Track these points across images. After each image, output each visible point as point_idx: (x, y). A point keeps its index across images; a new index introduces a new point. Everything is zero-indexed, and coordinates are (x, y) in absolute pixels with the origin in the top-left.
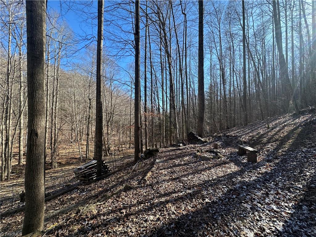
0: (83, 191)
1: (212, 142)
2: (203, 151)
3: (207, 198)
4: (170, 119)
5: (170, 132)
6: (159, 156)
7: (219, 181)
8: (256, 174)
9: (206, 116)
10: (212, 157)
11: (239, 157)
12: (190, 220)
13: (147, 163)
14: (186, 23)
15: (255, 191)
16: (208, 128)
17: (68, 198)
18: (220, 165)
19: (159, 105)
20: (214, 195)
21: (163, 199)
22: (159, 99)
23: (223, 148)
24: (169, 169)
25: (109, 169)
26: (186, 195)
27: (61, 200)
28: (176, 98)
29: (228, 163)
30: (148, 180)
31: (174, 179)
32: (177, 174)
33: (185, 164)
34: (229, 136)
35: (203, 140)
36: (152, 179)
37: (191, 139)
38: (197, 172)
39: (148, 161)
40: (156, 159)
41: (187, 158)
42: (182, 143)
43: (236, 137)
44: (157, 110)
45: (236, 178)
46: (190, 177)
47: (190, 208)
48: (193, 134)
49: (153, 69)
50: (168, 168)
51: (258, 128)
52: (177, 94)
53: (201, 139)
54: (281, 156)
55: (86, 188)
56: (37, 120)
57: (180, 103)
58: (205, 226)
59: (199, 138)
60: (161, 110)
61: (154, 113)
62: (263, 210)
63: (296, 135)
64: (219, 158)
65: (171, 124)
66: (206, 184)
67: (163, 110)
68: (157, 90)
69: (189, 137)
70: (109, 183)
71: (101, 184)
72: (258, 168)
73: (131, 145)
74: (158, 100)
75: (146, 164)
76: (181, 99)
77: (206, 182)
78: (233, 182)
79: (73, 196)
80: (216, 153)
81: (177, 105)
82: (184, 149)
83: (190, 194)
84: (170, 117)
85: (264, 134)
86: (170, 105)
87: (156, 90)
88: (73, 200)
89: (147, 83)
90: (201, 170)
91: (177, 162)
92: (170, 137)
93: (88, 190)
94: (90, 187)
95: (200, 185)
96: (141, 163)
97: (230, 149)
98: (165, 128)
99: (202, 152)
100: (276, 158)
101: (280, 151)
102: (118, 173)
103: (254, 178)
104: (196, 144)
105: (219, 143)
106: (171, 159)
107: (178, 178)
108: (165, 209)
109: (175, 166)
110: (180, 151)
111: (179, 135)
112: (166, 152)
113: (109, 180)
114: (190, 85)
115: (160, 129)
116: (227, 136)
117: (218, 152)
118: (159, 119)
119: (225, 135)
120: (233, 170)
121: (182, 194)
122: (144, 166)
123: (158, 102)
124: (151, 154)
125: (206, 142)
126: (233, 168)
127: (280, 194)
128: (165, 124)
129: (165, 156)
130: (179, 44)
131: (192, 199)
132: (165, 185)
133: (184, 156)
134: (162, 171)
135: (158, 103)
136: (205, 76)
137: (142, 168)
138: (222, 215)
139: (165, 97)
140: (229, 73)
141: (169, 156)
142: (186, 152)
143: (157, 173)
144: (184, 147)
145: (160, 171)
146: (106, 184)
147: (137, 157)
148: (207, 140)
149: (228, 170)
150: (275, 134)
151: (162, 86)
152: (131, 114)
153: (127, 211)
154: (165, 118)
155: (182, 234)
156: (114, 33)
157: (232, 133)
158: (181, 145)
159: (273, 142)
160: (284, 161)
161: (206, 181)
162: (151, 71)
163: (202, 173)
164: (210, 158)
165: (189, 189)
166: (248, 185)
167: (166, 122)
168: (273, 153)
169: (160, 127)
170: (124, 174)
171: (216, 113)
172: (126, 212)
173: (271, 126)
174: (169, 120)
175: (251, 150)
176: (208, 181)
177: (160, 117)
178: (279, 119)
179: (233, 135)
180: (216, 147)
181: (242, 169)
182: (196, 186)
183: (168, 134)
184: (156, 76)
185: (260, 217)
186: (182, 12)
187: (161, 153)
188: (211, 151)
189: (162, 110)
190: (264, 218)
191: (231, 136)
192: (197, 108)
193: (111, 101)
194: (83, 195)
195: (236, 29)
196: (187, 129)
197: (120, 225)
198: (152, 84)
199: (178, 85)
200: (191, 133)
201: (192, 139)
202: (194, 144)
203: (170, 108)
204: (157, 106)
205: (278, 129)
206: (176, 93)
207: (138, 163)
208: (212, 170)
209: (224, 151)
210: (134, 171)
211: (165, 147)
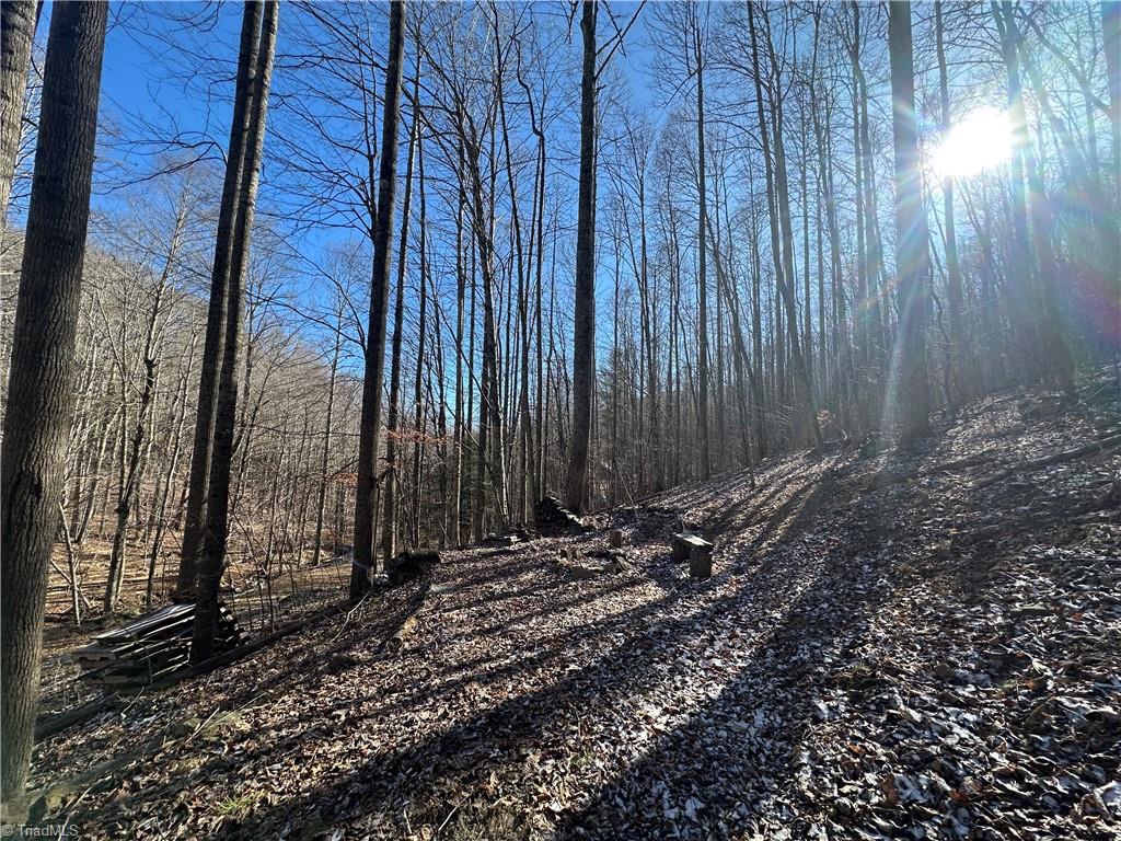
0: (144, 711)
1: (607, 529)
2: (578, 553)
3: (575, 661)
4: (481, 454)
5: (477, 497)
6: (438, 574)
7: (610, 624)
8: (701, 602)
9: (598, 448)
10: (601, 568)
11: (673, 567)
12: (525, 707)
13: (396, 600)
14: (544, 161)
15: (689, 637)
16: (602, 489)
17: (74, 746)
18: (618, 588)
19: (443, 404)
20: (591, 655)
21: (456, 677)
22: (444, 383)
23: (637, 541)
24: (474, 608)
25: (242, 635)
26: (520, 663)
27: (41, 756)
28: (503, 388)
29: (641, 582)
30: (408, 640)
31: (488, 631)
32: (496, 617)
33: (521, 593)
34: (655, 509)
35: (581, 522)
36: (421, 636)
37: (545, 521)
38: (557, 607)
39: (401, 594)
40: (430, 583)
41: (531, 575)
42: (517, 532)
43: (673, 512)
44: (434, 421)
45: (652, 614)
46: (534, 621)
47: (527, 687)
48: (553, 505)
49: (429, 278)
50: (469, 606)
51: (732, 487)
52: (507, 370)
53: (577, 520)
54: (765, 556)
55: (158, 701)
56: (43, 443)
57: (518, 400)
58: (561, 711)
59: (571, 516)
60: (450, 423)
61: (424, 433)
62: (693, 671)
63: (802, 504)
64: (618, 571)
65: (481, 471)
66: (574, 636)
67: (457, 425)
68: (439, 352)
69: (540, 514)
70: (255, 674)
71: (220, 681)
72: (711, 589)
73: (322, 552)
74: (441, 386)
75: (394, 603)
76: (519, 387)
77: (574, 629)
78: (643, 622)
79: (99, 734)
80: (613, 558)
81: (506, 408)
82: (523, 550)
83: (531, 660)
84: (481, 449)
85: (742, 502)
86: (484, 405)
87: (436, 351)
88: (102, 748)
89: (404, 325)
90: (568, 604)
91: (497, 588)
92: (478, 517)
93: (168, 706)
94: (175, 694)
95: (557, 638)
96: (377, 599)
97: (653, 547)
98: (462, 487)
99: (575, 557)
100: (755, 563)
101: (764, 545)
102: (289, 639)
103: (693, 611)
104: (561, 534)
105: (626, 532)
106: (480, 581)
107: (498, 628)
108: (461, 695)
109: (492, 597)
110: (509, 558)
111: (509, 508)
112: (464, 561)
113: (253, 666)
114: (552, 346)
115: (442, 490)
116: (649, 510)
117: (620, 555)
118: (442, 455)
119: (644, 508)
120: (650, 598)
121: (508, 661)
122: (389, 608)
123: (442, 394)
124: (411, 568)
125: (590, 528)
126: (653, 592)
127: (737, 636)
128: (462, 471)
129: (460, 575)
130: (520, 221)
131: (535, 669)
132: (463, 644)
133: (520, 571)
134: (451, 614)
135: (441, 397)
136: (598, 320)
137: (379, 616)
138: (603, 691)
139: (465, 375)
140: (667, 319)
141: (472, 573)
142: (526, 560)
143: (434, 620)
144: (523, 545)
145: (446, 614)
146: (240, 678)
147: (360, 583)
148: (594, 523)
149: (639, 600)
150: (764, 504)
151: (459, 341)
152: (328, 433)
153: (351, 713)
154: (463, 448)
155: (503, 732)
156: (290, 139)
157: (665, 504)
158: (514, 538)
159: (757, 523)
160: (767, 568)
161: (575, 627)
162: (423, 289)
163: (569, 610)
164: (596, 571)
165: (530, 649)
166: (675, 625)
167: (467, 466)
168: (750, 551)
169: (443, 481)
170: (310, 639)
171: (629, 438)
172: (347, 714)
173: (759, 481)
174: (475, 457)
175: (698, 544)
176: (581, 627)
177: (444, 447)
178: (782, 463)
179: (666, 507)
180: (617, 541)
181: (673, 593)
182: (549, 642)
183: (470, 508)
184: (436, 305)
185: (684, 682)
186: (534, 127)
187: (448, 564)
188: (600, 555)
189: (453, 421)
190: (690, 683)
191: (660, 510)
192: (569, 420)
193: (248, 375)
194: (144, 726)
195: (686, 198)
196: (535, 489)
197: (334, 741)
198: (422, 331)
199: (512, 340)
200: (547, 500)
201: (549, 520)
202: (556, 537)
203: (483, 418)
204: (438, 410)
205: (772, 489)
206: (504, 366)
207: (367, 600)
208: (598, 602)
209: (638, 552)
210: (352, 625)
211: (460, 549)
